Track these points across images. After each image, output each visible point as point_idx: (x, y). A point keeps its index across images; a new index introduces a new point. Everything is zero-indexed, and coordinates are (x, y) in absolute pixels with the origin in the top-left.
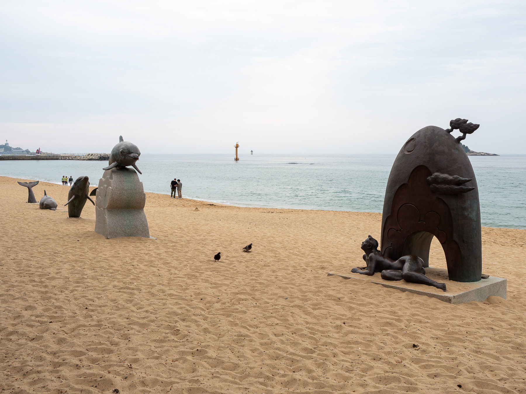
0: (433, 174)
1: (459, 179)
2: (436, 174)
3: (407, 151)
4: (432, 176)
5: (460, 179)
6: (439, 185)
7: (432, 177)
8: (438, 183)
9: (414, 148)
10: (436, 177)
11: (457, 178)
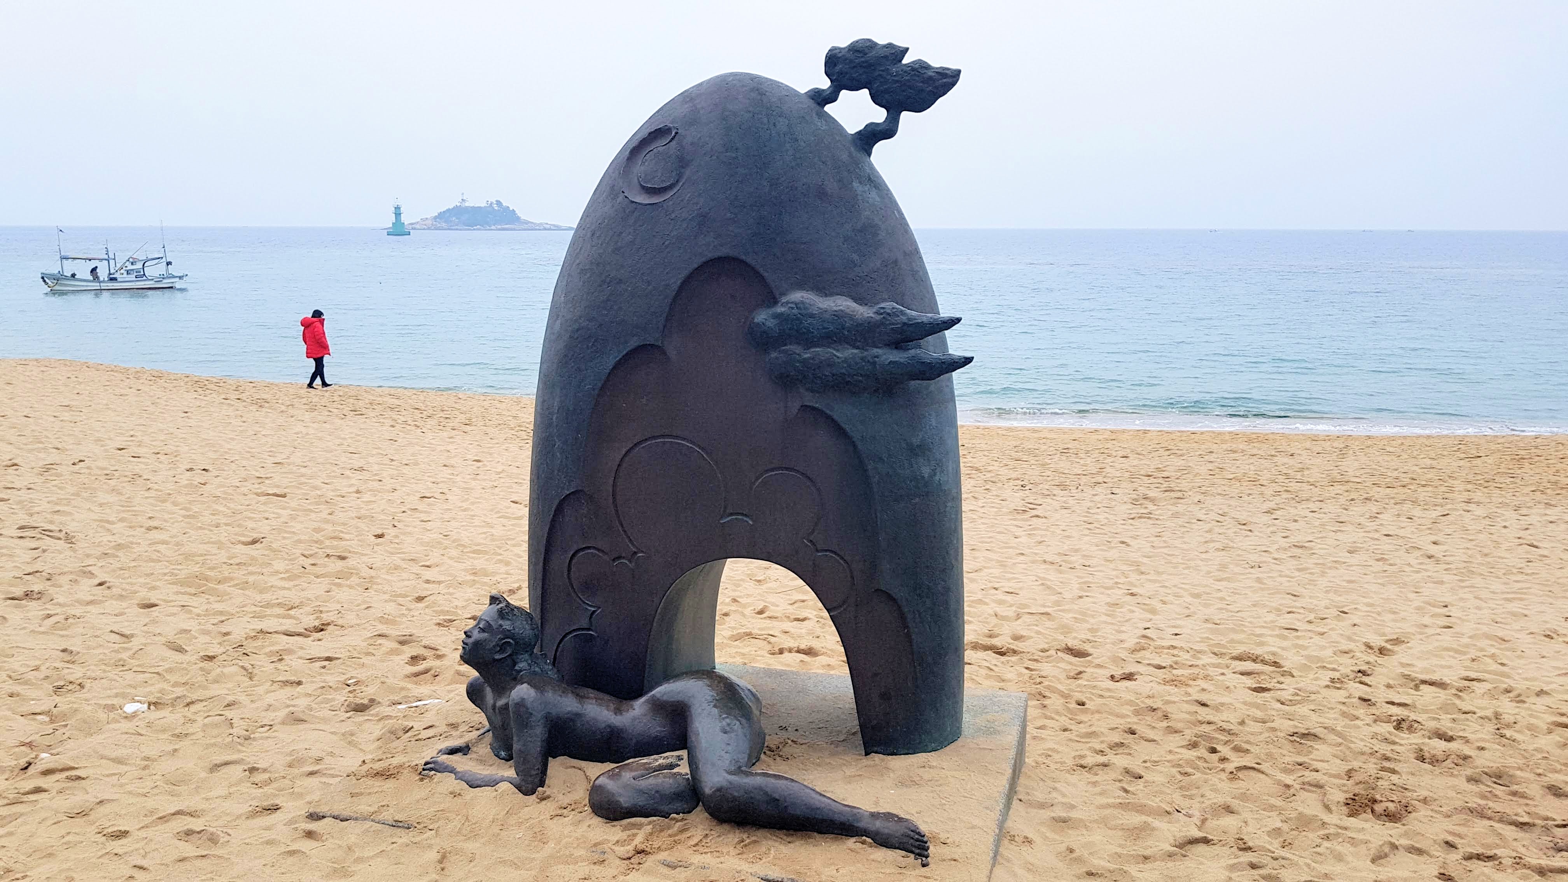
0: (784, 299)
1: (904, 319)
2: (797, 296)
3: (643, 187)
4: (780, 309)
5: (909, 319)
6: (816, 347)
7: (782, 314)
8: (807, 340)
9: (680, 176)
10: (795, 311)
11: (895, 314)
